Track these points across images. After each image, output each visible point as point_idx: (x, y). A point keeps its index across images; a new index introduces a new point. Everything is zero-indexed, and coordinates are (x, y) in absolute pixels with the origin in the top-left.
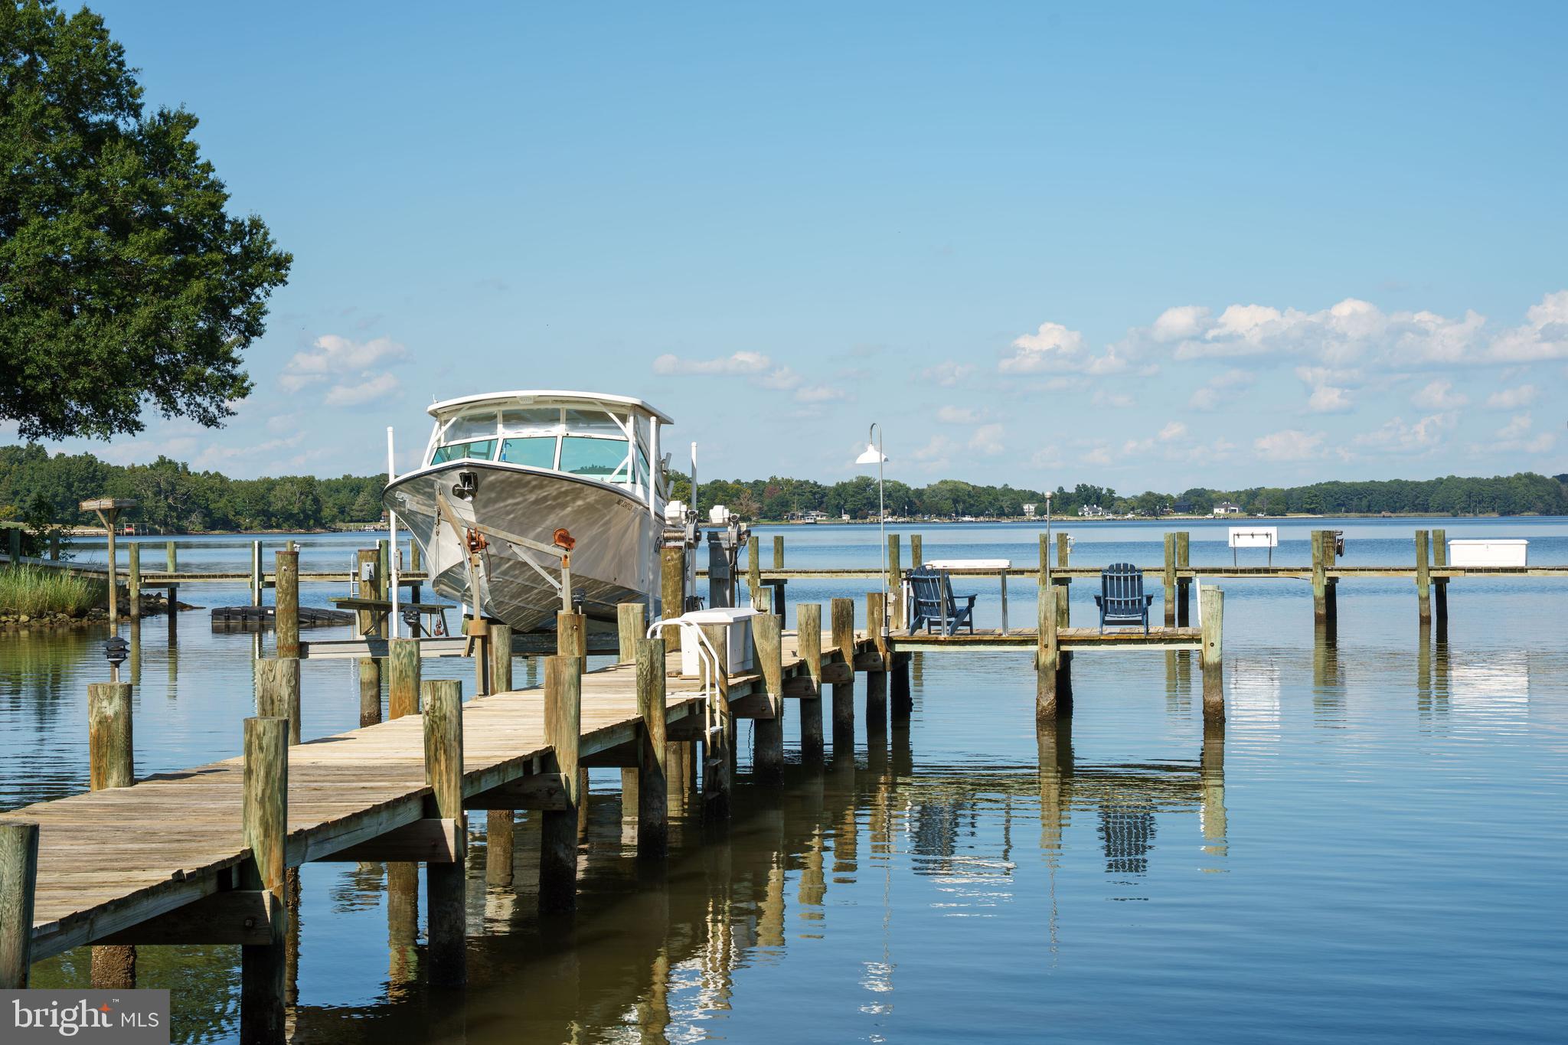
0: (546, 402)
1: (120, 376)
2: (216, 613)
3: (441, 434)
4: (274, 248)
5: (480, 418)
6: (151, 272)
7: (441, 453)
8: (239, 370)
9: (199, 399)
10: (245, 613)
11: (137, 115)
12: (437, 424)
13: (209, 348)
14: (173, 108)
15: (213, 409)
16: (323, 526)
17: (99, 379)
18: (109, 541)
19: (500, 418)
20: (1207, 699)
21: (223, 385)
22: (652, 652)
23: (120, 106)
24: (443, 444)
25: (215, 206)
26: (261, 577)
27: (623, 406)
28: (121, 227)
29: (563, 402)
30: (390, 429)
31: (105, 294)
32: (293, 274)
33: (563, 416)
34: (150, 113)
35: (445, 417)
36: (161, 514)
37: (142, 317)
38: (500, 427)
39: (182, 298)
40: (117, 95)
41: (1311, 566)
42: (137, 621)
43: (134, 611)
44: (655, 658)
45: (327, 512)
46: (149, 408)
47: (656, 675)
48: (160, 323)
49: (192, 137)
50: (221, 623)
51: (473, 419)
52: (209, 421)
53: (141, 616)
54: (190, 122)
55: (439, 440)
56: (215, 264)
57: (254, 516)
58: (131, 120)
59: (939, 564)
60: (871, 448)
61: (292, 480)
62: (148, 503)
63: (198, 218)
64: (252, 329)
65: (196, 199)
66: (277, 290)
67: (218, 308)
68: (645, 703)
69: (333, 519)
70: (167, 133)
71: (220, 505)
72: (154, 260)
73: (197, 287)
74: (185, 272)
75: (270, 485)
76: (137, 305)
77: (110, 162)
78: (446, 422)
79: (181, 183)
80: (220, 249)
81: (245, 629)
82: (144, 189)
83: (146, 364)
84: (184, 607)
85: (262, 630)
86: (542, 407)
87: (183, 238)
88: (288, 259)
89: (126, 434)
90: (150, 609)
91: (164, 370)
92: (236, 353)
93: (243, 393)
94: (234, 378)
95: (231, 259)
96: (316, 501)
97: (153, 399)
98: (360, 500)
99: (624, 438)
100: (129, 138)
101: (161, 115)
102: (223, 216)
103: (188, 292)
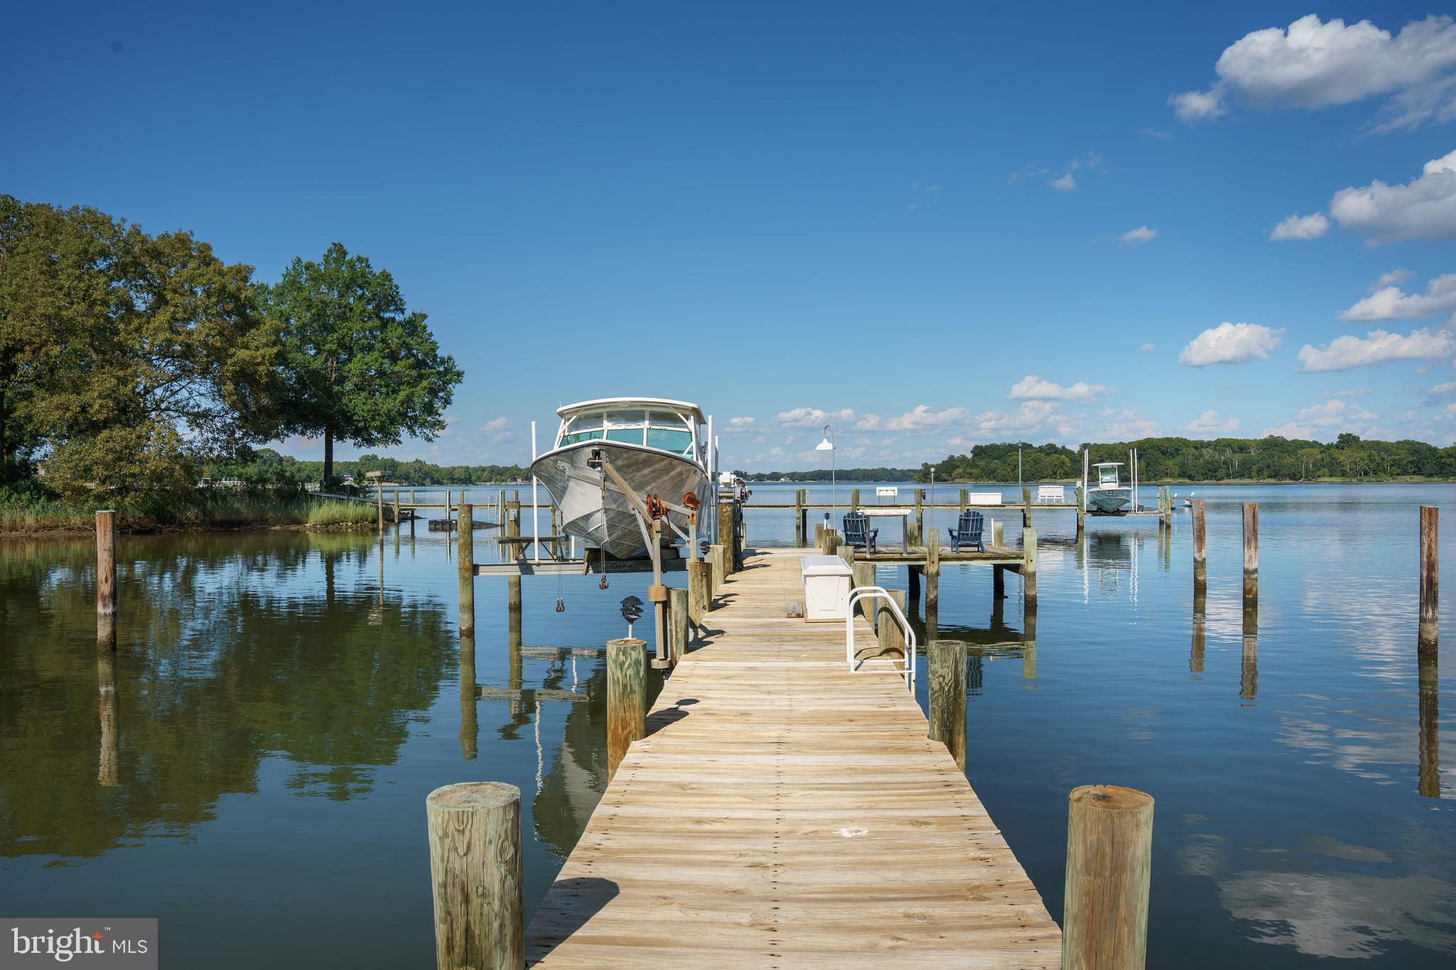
0: (637, 406)
1: (392, 421)
2: (431, 522)
3: (565, 427)
4: (457, 368)
5: (592, 416)
6: (406, 377)
7: (565, 440)
8: (441, 419)
9: (425, 430)
10: (443, 522)
11: (403, 313)
12: (563, 420)
13: (429, 408)
14: (418, 311)
15: (431, 435)
16: (472, 483)
17: (384, 422)
18: (379, 488)
19: (605, 416)
20: (1028, 593)
21: (435, 425)
22: (956, 662)
23: (396, 310)
24: (566, 434)
25: (434, 350)
26: (450, 506)
27: (686, 409)
28: (394, 358)
29: (647, 406)
30: (533, 423)
31: (387, 386)
32: (465, 379)
33: (647, 415)
34: (408, 314)
35: (568, 416)
36: (416, 479)
37: (402, 395)
38: (605, 422)
39: (419, 388)
40: (395, 305)
41: (914, 504)
42: (398, 525)
43: (396, 521)
44: (960, 669)
45: (473, 479)
46: (404, 433)
47: (960, 691)
48: (409, 399)
49: (425, 322)
50: (433, 526)
51: (586, 417)
52: (429, 440)
53: (399, 522)
54: (424, 317)
55: (564, 431)
56: (432, 374)
57: (448, 480)
58: (401, 315)
59: (868, 512)
60: (825, 440)
61: (461, 467)
62: (412, 475)
63: (426, 355)
64: (447, 402)
65: (426, 347)
66: (458, 386)
67: (433, 392)
68: (945, 726)
69: (476, 481)
70: (415, 321)
71: (436, 476)
72: (407, 372)
73: (425, 383)
74: (421, 377)
75: (454, 469)
76: (399, 390)
77: (391, 331)
78: (569, 419)
79: (420, 340)
80: (435, 368)
81: (443, 530)
82: (404, 342)
83: (404, 415)
84: (418, 518)
85: (450, 530)
86: (633, 409)
87: (420, 364)
88: (463, 373)
89: (394, 445)
90: (403, 519)
91: (411, 418)
92: (440, 411)
93: (443, 428)
94: (439, 422)
95: (439, 373)
96: (469, 474)
97: (406, 430)
98: (485, 474)
99: (687, 430)
100: (400, 323)
101: (413, 314)
102: (436, 355)
103: (421, 385)
